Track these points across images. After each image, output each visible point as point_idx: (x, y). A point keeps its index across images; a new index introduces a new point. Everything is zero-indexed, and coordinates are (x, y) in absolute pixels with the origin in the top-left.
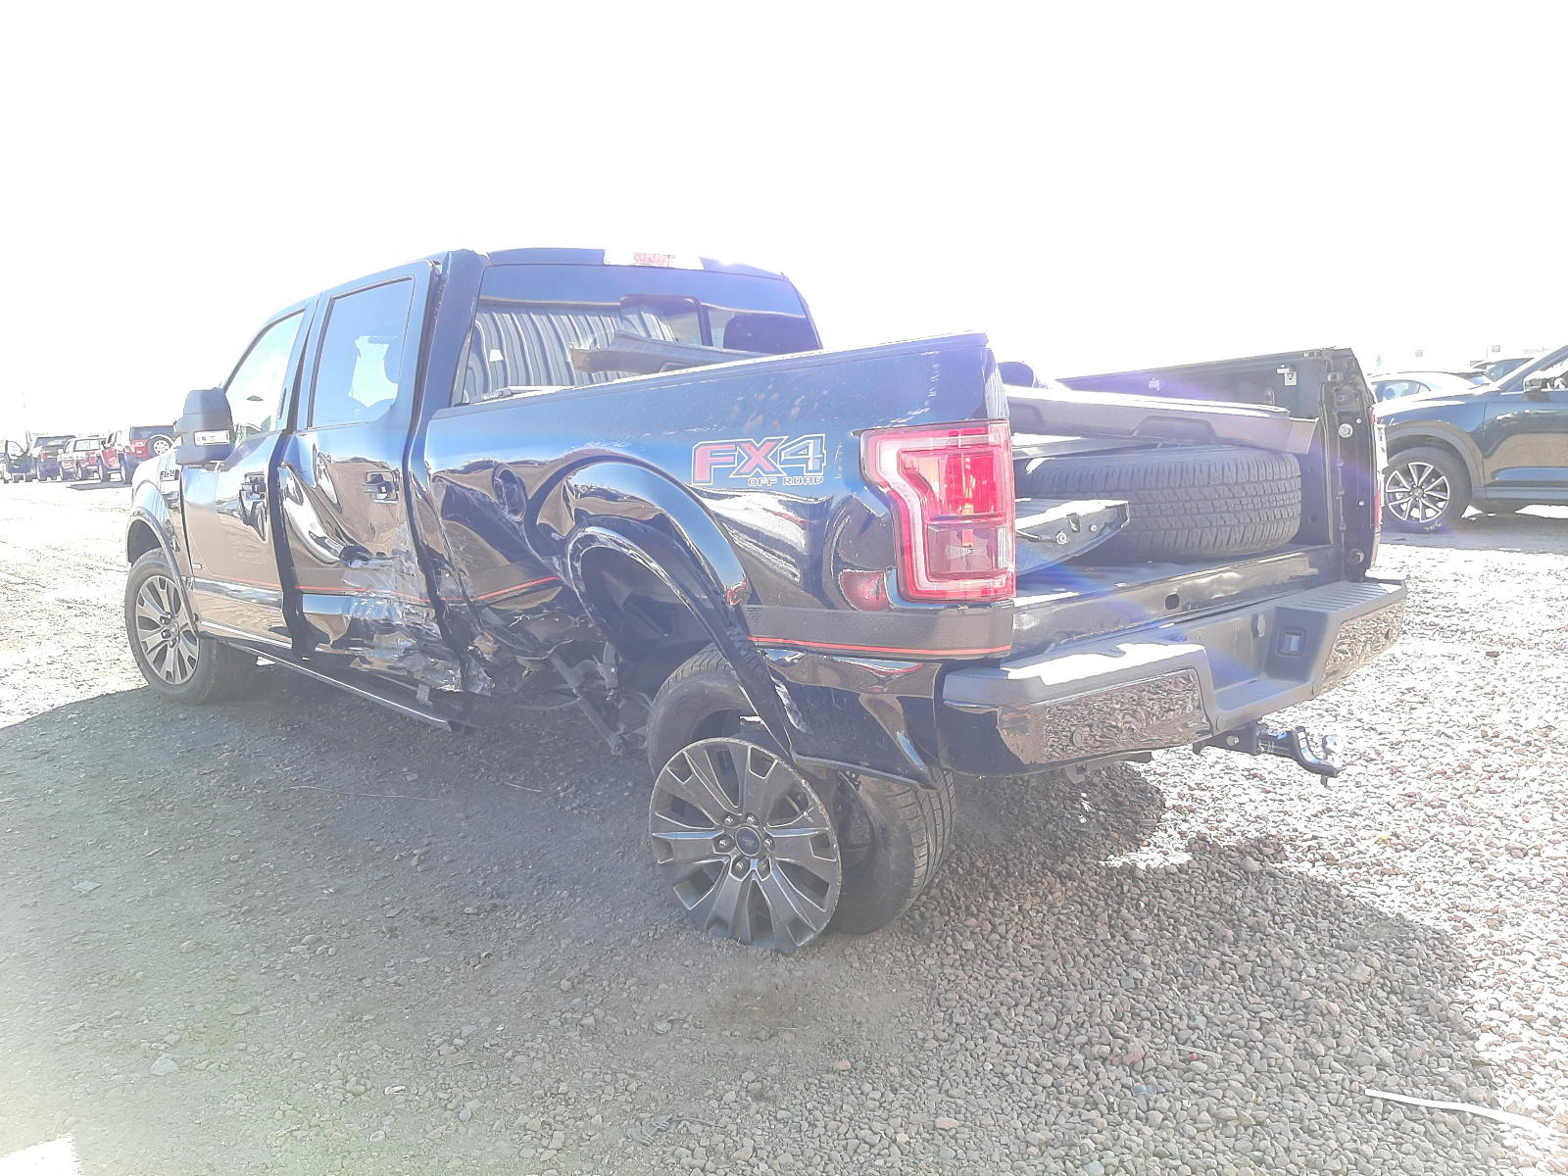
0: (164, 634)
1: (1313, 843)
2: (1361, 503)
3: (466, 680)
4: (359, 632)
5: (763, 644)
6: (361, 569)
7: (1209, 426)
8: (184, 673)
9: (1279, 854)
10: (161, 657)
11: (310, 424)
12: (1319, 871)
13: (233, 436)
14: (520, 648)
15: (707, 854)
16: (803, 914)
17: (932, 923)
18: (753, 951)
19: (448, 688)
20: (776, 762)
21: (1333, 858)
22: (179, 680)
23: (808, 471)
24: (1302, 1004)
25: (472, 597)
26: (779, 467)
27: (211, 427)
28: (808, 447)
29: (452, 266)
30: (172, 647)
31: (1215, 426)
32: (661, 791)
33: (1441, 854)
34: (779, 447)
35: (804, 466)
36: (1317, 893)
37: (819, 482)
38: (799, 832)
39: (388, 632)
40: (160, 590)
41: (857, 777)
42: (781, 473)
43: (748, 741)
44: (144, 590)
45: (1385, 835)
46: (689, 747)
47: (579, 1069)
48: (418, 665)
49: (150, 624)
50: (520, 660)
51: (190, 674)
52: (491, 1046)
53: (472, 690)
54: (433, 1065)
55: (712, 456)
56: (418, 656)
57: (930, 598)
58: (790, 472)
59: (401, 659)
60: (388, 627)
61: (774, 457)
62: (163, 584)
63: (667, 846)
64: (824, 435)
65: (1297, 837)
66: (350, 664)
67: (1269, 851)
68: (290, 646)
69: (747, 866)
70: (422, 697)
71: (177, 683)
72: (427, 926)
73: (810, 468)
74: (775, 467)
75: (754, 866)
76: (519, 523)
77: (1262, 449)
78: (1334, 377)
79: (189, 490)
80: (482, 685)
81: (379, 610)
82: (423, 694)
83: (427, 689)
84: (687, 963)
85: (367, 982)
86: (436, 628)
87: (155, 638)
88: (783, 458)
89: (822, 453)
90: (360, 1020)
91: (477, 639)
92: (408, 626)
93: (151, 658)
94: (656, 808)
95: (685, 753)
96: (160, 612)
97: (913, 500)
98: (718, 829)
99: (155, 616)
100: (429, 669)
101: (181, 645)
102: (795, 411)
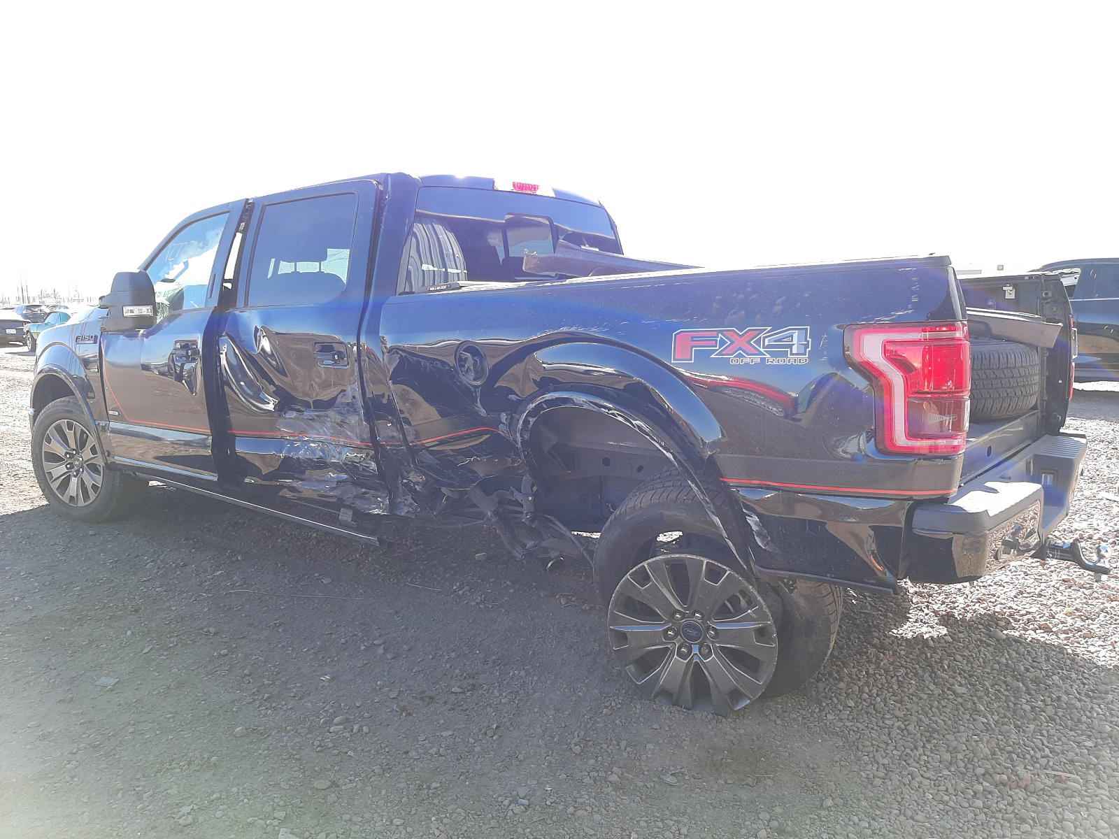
0: (68, 466)
1: (1029, 616)
2: (1060, 382)
3: (393, 505)
4: (291, 467)
5: (736, 484)
6: (295, 418)
7: (987, 325)
8: (86, 496)
9: (1008, 625)
10: (65, 484)
11: (246, 304)
12: (1041, 636)
13: (155, 311)
14: (449, 481)
15: (657, 641)
16: (741, 686)
17: (816, 687)
18: (698, 714)
19: (376, 512)
20: (728, 572)
21: (1049, 627)
22: (81, 503)
23: (792, 354)
24: (1107, 735)
25: (412, 442)
26: (762, 350)
27: (137, 302)
28: (792, 336)
29: (392, 185)
30: (75, 476)
31: (992, 326)
32: (620, 593)
33: (1114, 622)
34: (762, 335)
35: (789, 350)
36: (1055, 653)
37: (803, 362)
38: (744, 625)
39: (321, 468)
40: (67, 431)
41: (795, 582)
42: (765, 355)
43: (705, 557)
44: (51, 430)
45: (1070, 609)
46: (649, 561)
47: (631, 819)
48: (350, 492)
49: (55, 458)
50: (444, 490)
51: (92, 499)
52: (551, 803)
53: (398, 513)
54: (515, 823)
55: (692, 340)
56: (349, 486)
57: (908, 453)
58: (773, 354)
59: (332, 489)
60: (321, 464)
61: (758, 342)
62: (70, 427)
63: (623, 637)
64: (809, 327)
65: (1014, 613)
66: (279, 493)
67: (1002, 623)
68: (216, 480)
69: (690, 651)
70: (345, 518)
71: (79, 505)
72: (429, 704)
73: (794, 351)
74: (758, 350)
75: (695, 650)
76: (476, 387)
77: (1025, 344)
78: (1046, 294)
79: (109, 353)
80: (406, 508)
81: (313, 451)
82: (346, 515)
83: (350, 513)
84: (654, 726)
85: (413, 754)
86: (373, 465)
87: (59, 470)
88: (766, 343)
89: (806, 340)
90: (429, 788)
91: (411, 474)
92: (346, 464)
93: (54, 486)
94: (615, 606)
95: (646, 566)
96: (66, 449)
97: (897, 379)
98: (667, 623)
99: (60, 450)
100: (362, 497)
101: (85, 476)
102: (778, 308)
